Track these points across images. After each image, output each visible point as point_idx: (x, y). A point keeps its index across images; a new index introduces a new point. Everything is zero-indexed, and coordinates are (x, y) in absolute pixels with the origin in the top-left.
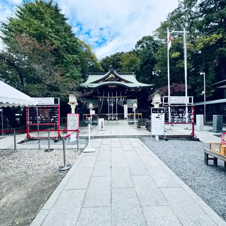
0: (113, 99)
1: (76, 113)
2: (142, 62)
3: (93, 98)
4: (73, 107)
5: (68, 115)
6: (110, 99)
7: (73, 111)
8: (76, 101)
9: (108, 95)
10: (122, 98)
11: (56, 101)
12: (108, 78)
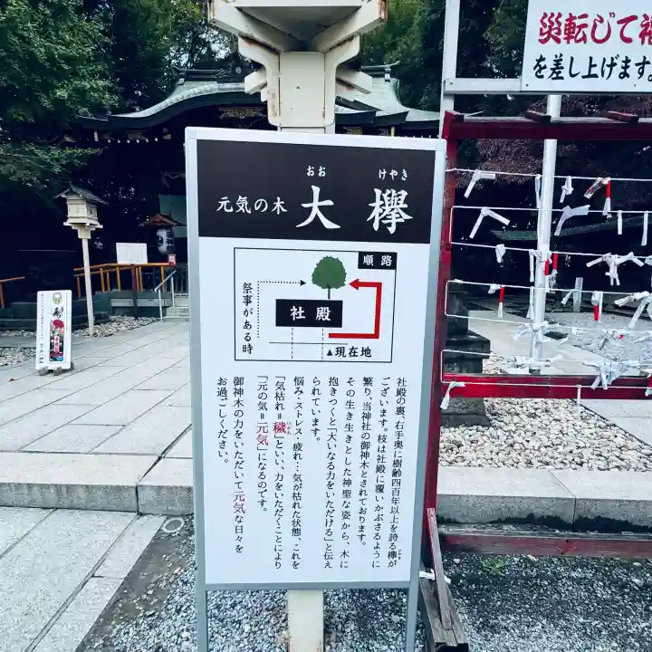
2: (433, 12)
3: (164, 181)
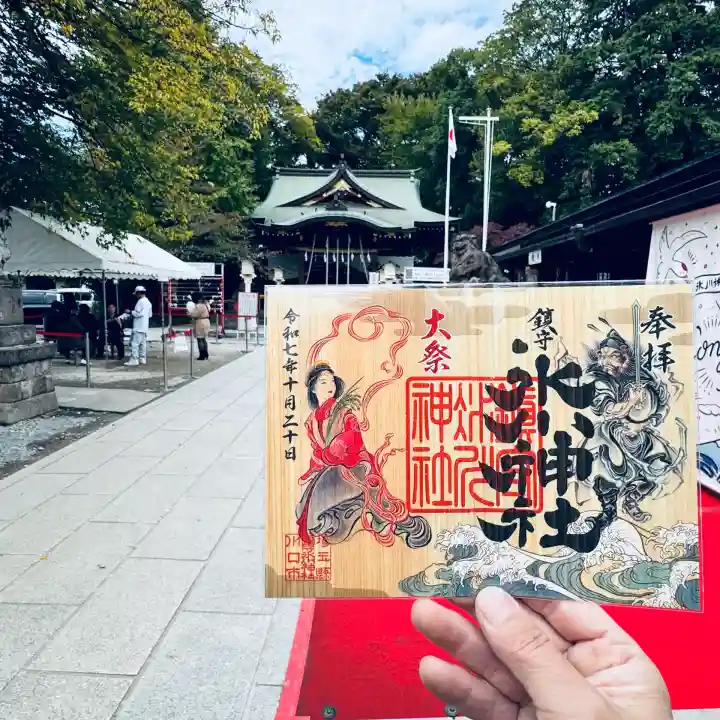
0: (340, 254)
1: (252, 291)
4: (248, 283)
5: (240, 294)
6: (330, 255)
7: (248, 288)
8: (253, 271)
9: (327, 246)
10: (365, 255)
11: (218, 270)
12: (330, 193)
